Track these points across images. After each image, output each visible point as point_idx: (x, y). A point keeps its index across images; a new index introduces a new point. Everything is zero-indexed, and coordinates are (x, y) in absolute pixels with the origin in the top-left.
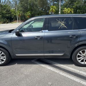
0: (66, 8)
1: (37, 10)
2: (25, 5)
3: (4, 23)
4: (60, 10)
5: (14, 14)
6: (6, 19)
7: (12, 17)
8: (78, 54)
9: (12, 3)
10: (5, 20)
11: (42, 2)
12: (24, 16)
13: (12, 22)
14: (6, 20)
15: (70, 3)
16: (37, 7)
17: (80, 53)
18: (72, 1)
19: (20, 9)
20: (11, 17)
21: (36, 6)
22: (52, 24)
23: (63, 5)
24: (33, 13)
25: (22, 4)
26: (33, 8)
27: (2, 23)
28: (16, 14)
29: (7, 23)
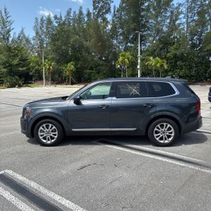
0: (151, 58)
1: (89, 60)
2: (63, 47)
3: (13, 86)
4: (139, 61)
5: (37, 67)
6: (17, 77)
7: (31, 74)
8: (156, 129)
9: (32, 42)
10: (14, 81)
11: (100, 43)
12: (60, 73)
13: (30, 83)
14: (17, 80)
15: (161, 46)
16: (89, 53)
17: (158, 128)
18: (166, 44)
19: (50, 57)
20: (28, 73)
21: (87, 50)
22: (121, 90)
23: (147, 50)
24: (79, 66)
25: (54, 45)
26: (81, 54)
27: (8, 87)
28: (39, 66)
29: (20, 86)
